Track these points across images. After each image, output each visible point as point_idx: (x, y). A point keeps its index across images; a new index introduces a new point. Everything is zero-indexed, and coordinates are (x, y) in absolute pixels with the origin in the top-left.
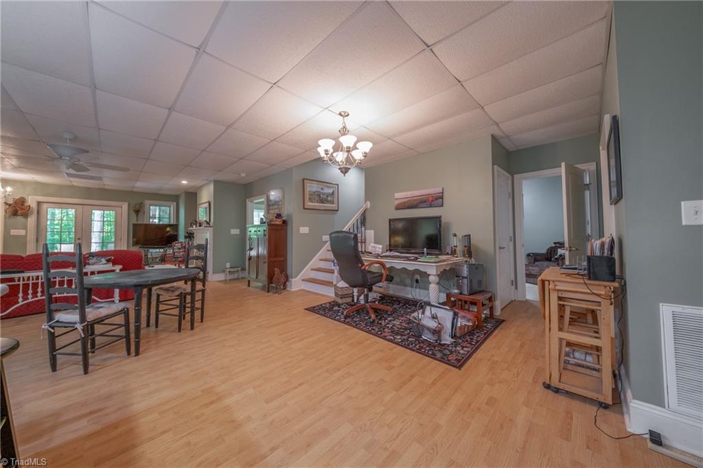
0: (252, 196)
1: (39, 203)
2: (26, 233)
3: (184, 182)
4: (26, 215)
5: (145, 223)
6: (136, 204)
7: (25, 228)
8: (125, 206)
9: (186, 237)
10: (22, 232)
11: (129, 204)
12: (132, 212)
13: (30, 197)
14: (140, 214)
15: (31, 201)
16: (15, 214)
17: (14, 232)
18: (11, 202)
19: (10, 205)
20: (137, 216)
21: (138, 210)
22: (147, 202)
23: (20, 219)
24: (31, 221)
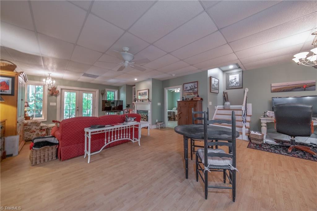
0: (168, 87)
1: (62, 89)
2: (56, 104)
3: (136, 79)
4: (56, 96)
5: (106, 99)
6: (102, 91)
7: (56, 102)
8: (97, 91)
9: (127, 107)
10: (55, 104)
11: (99, 90)
12: (100, 94)
13: (58, 86)
14: (104, 95)
15: (59, 88)
16: (52, 95)
17: (51, 104)
18: (50, 89)
19: (50, 90)
20: (102, 96)
21: (103, 94)
22: (106, 90)
23: (54, 97)
24: (59, 98)
